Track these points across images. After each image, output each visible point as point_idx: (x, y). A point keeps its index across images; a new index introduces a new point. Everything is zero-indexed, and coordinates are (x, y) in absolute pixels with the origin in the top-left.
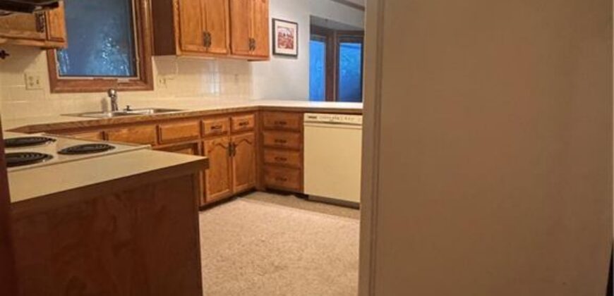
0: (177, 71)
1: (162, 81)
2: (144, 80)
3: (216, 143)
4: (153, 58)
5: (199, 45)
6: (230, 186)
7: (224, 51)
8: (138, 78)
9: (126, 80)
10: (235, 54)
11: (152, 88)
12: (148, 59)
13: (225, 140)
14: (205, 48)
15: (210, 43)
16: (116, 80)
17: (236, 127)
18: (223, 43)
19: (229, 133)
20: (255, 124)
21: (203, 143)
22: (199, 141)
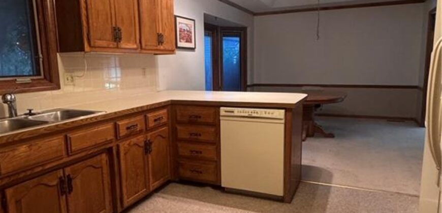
0: (86, 68)
1: (70, 78)
2: (51, 80)
3: (132, 143)
4: (58, 54)
5: (109, 40)
6: (146, 185)
7: (135, 46)
8: (42, 77)
9: (28, 80)
10: (145, 49)
11: (58, 87)
12: (52, 56)
13: (140, 139)
14: (115, 44)
15: (120, 39)
16: (16, 80)
17: (151, 124)
18: (133, 38)
19: (144, 130)
20: (168, 118)
21: (118, 146)
22: (113, 145)
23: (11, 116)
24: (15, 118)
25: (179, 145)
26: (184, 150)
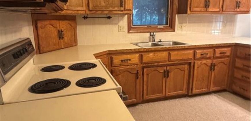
0: (188, 22)
1: (180, 27)
2: (171, 27)
3: (203, 63)
4: (176, 15)
5: (202, 7)
6: (208, 87)
7: (218, 10)
8: (168, 26)
9: (162, 27)
10: (224, 11)
11: (174, 31)
12: (174, 16)
13: (209, 62)
14: (205, 9)
15: (209, 6)
16: (157, 27)
17: (217, 55)
18: (217, 6)
19: (212, 58)
20: (231, 54)
21: (194, 62)
22: (192, 61)
23: (153, 41)
24: (154, 42)
25: (236, 70)
26: (238, 74)
